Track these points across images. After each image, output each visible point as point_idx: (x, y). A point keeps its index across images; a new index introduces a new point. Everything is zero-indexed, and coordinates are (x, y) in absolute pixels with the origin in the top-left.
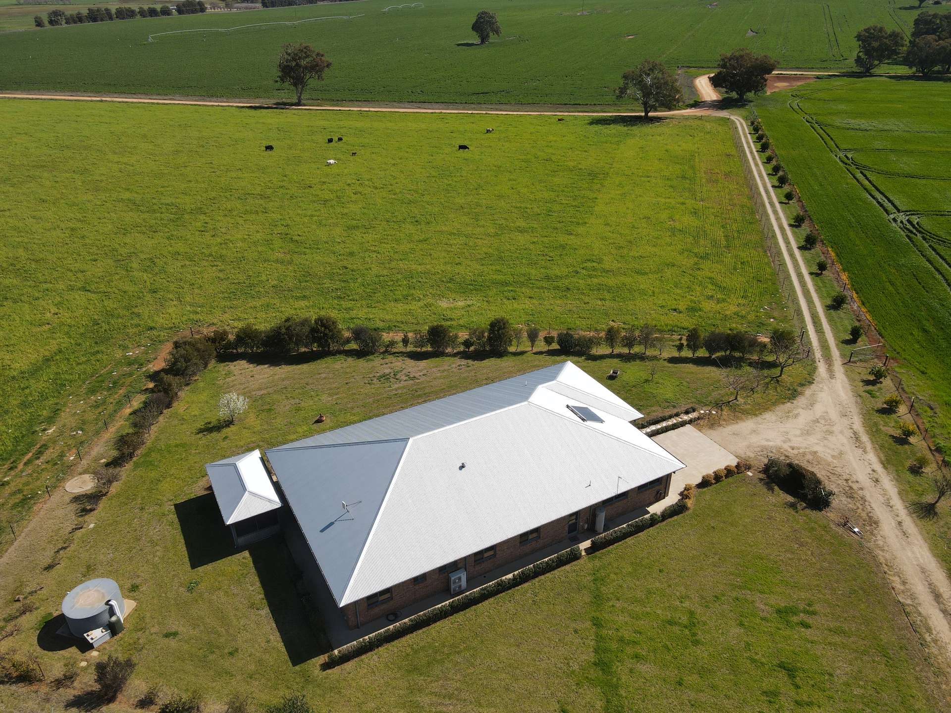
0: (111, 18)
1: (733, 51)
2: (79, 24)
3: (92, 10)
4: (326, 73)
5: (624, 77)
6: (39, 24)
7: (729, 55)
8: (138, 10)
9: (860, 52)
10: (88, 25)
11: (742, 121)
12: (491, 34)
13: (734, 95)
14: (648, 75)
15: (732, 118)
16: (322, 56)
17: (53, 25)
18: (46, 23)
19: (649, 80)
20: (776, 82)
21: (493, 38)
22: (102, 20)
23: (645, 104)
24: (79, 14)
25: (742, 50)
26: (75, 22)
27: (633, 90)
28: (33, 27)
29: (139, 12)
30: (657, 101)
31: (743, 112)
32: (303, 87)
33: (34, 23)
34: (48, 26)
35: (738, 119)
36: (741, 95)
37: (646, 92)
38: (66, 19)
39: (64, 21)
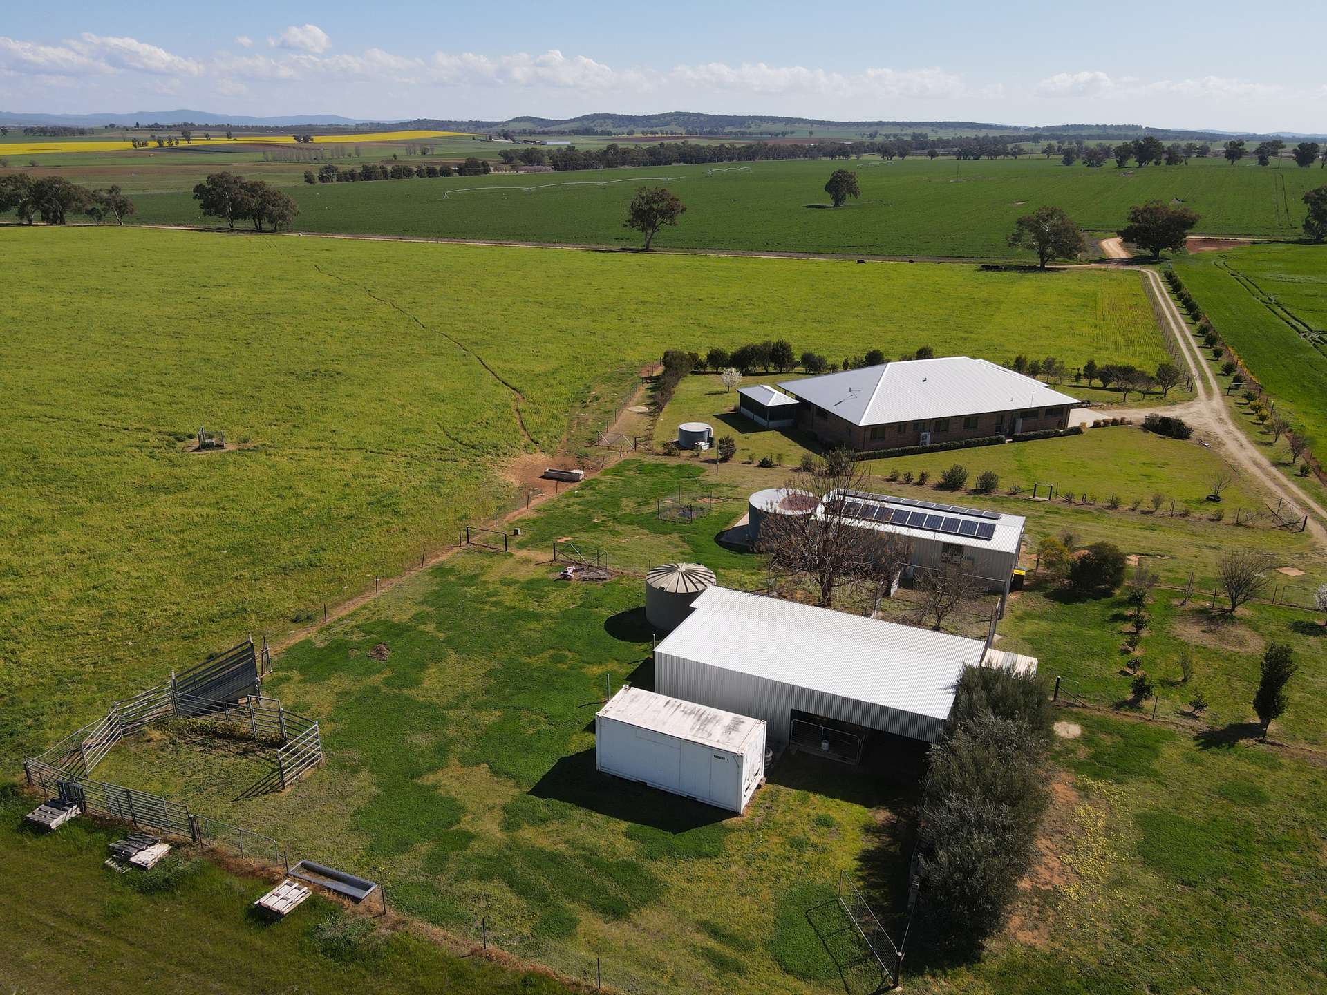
0: (386, 178)
1: (1145, 204)
2: (351, 182)
3: (367, 167)
4: (679, 218)
5: (1019, 222)
6: (309, 179)
7: (1141, 207)
8: (415, 169)
9: (1309, 216)
10: (360, 184)
11: (1157, 275)
12: (848, 195)
13: (1148, 252)
14: (1046, 221)
15: (1144, 270)
16: (677, 200)
17: (324, 182)
18: (317, 179)
19: (1046, 228)
20: (1201, 246)
21: (849, 200)
22: (376, 179)
23: (1042, 253)
24: (353, 170)
25: (1157, 202)
26: (347, 180)
27: (1029, 237)
28: (302, 183)
29: (416, 172)
30: (1054, 248)
31: (1158, 267)
32: (653, 232)
33: (304, 179)
34: (318, 183)
35: (1152, 275)
36: (1156, 252)
37: (1043, 240)
38: (337, 176)
39: (336, 178)
